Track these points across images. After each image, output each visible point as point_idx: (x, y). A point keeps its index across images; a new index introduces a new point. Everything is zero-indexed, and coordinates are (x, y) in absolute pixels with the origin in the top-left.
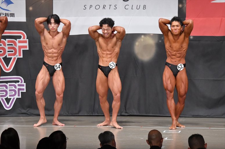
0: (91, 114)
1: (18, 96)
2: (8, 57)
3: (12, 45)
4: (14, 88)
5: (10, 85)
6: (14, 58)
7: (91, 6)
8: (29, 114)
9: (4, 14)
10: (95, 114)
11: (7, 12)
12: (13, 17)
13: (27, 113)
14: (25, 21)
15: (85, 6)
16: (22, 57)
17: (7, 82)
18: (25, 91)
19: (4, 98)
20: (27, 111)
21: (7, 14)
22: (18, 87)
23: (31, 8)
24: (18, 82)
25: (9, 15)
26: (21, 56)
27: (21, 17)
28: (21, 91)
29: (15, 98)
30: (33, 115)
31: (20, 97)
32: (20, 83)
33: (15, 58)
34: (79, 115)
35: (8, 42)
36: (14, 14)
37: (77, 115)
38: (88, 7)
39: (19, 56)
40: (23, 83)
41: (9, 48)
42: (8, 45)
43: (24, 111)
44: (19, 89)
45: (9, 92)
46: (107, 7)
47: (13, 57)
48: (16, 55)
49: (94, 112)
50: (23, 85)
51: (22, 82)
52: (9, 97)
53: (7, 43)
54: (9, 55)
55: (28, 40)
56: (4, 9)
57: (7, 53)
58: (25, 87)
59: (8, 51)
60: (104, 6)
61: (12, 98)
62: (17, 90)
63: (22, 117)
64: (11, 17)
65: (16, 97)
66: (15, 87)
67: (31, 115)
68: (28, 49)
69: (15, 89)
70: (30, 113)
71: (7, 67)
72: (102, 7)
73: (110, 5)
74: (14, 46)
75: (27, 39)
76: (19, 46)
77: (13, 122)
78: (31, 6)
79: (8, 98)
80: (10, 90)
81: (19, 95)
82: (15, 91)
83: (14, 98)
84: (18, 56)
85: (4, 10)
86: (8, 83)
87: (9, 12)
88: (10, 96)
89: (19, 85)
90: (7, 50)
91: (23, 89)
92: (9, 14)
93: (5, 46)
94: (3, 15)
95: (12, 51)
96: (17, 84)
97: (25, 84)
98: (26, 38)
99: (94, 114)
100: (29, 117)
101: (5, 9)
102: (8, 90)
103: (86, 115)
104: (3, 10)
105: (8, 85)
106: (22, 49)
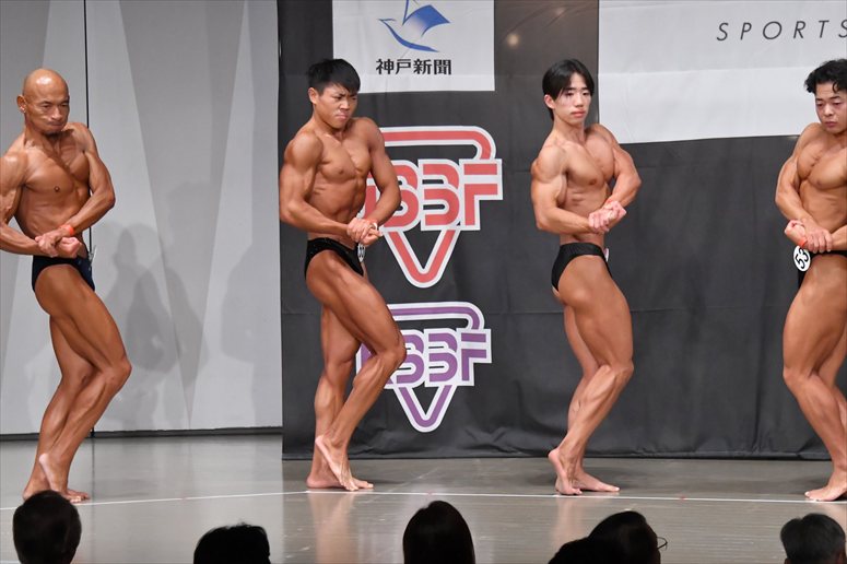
0: (747, 454)
1: (463, 379)
2: (424, 228)
3: (441, 182)
4: (446, 349)
5: (432, 338)
6: (447, 233)
7: (746, 28)
8: (506, 448)
9: (413, 63)
10: (760, 451)
11: (423, 56)
12: (445, 73)
13: (497, 444)
14: (493, 89)
15: (724, 27)
16: (477, 227)
17: (421, 325)
18: (488, 360)
19: (410, 387)
20: (498, 439)
21: (425, 65)
22: (462, 345)
23: (513, 40)
24: (464, 323)
25: (429, 66)
26: (473, 223)
27: (476, 75)
28: (472, 361)
29: (450, 386)
30: (520, 453)
31: (471, 383)
32: (469, 330)
33: (450, 234)
34: (699, 453)
35: (427, 170)
36: (449, 61)
37: (692, 454)
38: (734, 30)
39: (467, 223)
40: (481, 330)
41: (428, 194)
42: (425, 182)
43: (484, 438)
44: (467, 354)
45: (427, 363)
46: (812, 30)
47: (444, 229)
48: (456, 222)
49: (756, 445)
50: (481, 338)
51: (476, 326)
52: (428, 384)
53: (421, 176)
54: (429, 220)
55: (500, 161)
56: (411, 46)
57: (422, 215)
58: (487, 346)
59: (426, 207)
60: (800, 26)
61: (441, 385)
62: (458, 356)
63: (478, 460)
64: (438, 75)
65: (457, 381)
66: (453, 345)
67: (514, 454)
68: (499, 196)
69: (451, 352)
70: (509, 445)
71: (423, 267)
72: (789, 29)
73: (824, 22)
74: (447, 185)
75: (497, 157)
76: (467, 186)
77: (446, 481)
78: (512, 31)
79: (426, 386)
80: (433, 357)
81: (466, 377)
82: (451, 360)
83: (447, 388)
84: (463, 223)
85: (411, 50)
86: (425, 330)
87: (432, 57)
88: (433, 378)
89: (465, 337)
90: (422, 202)
91: (482, 353)
92: (432, 63)
93: (415, 186)
94: (409, 66)
95: (442, 207)
96: (457, 334)
97: (488, 332)
98: (493, 154)
99: (756, 453)
100: (505, 460)
101: (417, 43)
102: (425, 357)
103: (726, 453)
104: (406, 48)
105: (425, 335)
106: (478, 198)
